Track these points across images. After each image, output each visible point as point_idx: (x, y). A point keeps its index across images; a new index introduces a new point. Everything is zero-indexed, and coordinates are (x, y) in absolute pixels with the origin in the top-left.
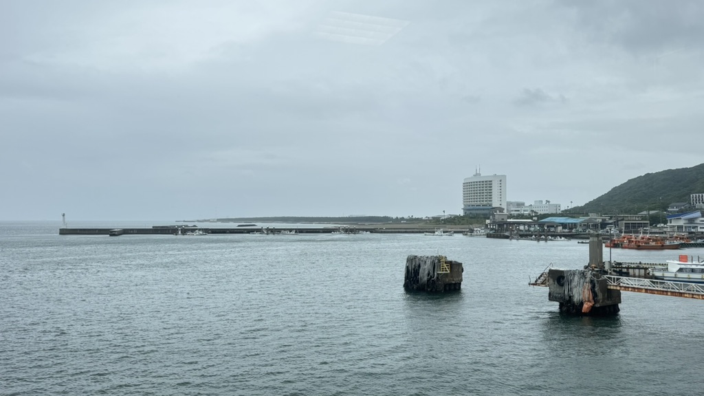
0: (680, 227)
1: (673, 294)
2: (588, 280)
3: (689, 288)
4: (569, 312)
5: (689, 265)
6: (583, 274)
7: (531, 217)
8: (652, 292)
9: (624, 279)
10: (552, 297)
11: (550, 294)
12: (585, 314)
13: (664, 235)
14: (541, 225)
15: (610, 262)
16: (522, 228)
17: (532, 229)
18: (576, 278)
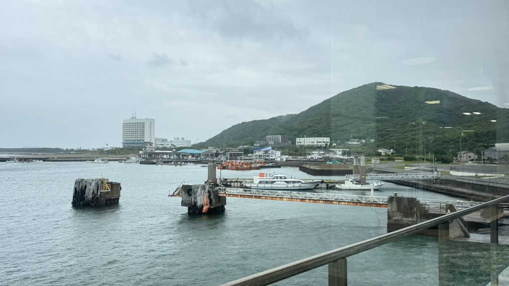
0: (260, 156)
1: (256, 197)
2: (207, 190)
3: (264, 193)
4: (194, 212)
5: (265, 179)
6: (204, 187)
7: (171, 150)
8: (244, 196)
9: (228, 189)
10: (183, 204)
11: (182, 202)
12: (204, 214)
13: (251, 161)
14: (178, 155)
15: (220, 179)
16: (165, 156)
17: (172, 157)
18: (199, 190)
